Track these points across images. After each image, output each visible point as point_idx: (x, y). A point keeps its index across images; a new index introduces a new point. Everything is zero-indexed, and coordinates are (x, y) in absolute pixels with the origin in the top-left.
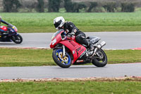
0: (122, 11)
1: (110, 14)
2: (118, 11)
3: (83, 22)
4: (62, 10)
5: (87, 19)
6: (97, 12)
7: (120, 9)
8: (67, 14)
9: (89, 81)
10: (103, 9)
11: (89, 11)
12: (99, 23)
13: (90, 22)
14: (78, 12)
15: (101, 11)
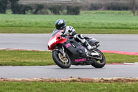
0: (67, 13)
1: (56, 16)
2: (64, 14)
3: (30, 23)
4: (9, 12)
5: (33, 20)
6: (43, 14)
7: (65, 11)
8: (13, 15)
9: (35, 82)
10: (49, 11)
11: (35, 13)
12: (46, 25)
13: (37, 23)
14: (24, 13)
15: (47, 13)
